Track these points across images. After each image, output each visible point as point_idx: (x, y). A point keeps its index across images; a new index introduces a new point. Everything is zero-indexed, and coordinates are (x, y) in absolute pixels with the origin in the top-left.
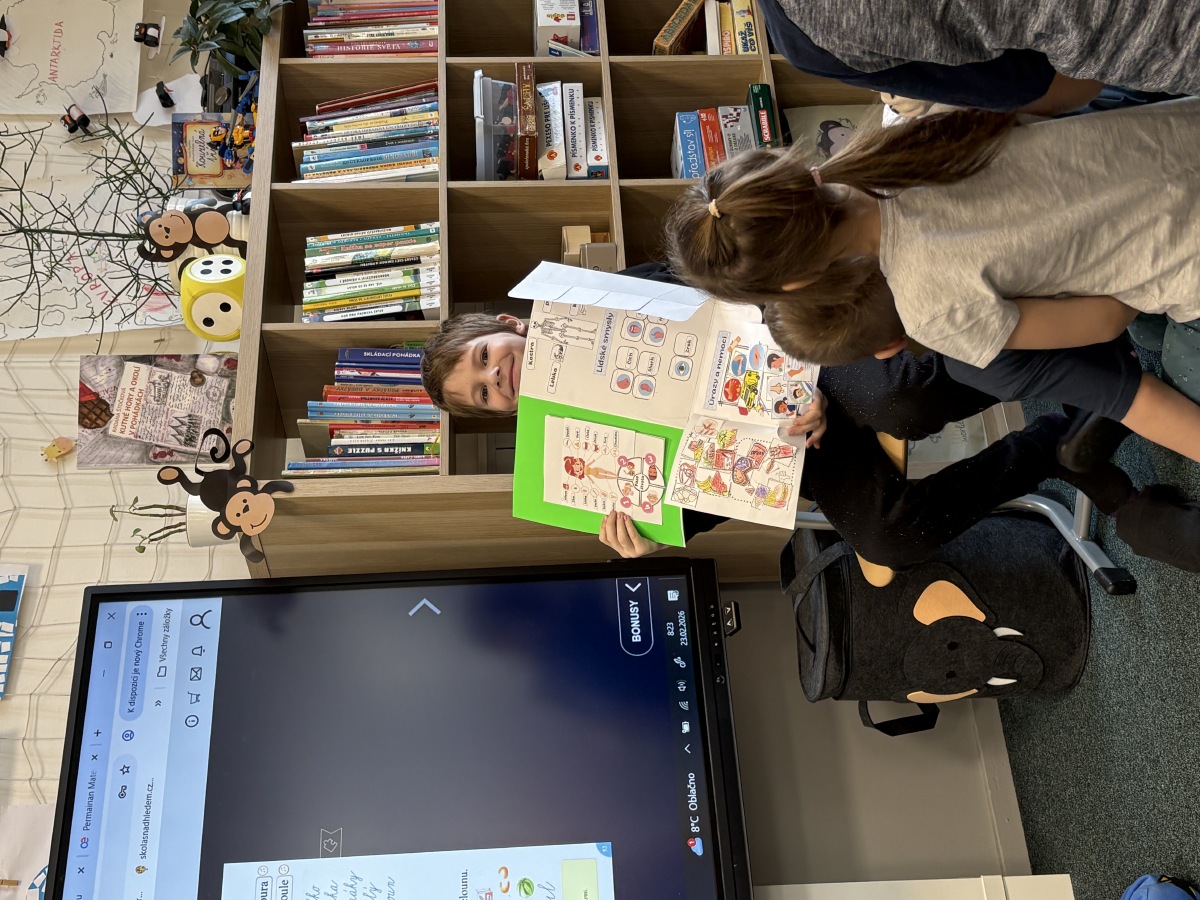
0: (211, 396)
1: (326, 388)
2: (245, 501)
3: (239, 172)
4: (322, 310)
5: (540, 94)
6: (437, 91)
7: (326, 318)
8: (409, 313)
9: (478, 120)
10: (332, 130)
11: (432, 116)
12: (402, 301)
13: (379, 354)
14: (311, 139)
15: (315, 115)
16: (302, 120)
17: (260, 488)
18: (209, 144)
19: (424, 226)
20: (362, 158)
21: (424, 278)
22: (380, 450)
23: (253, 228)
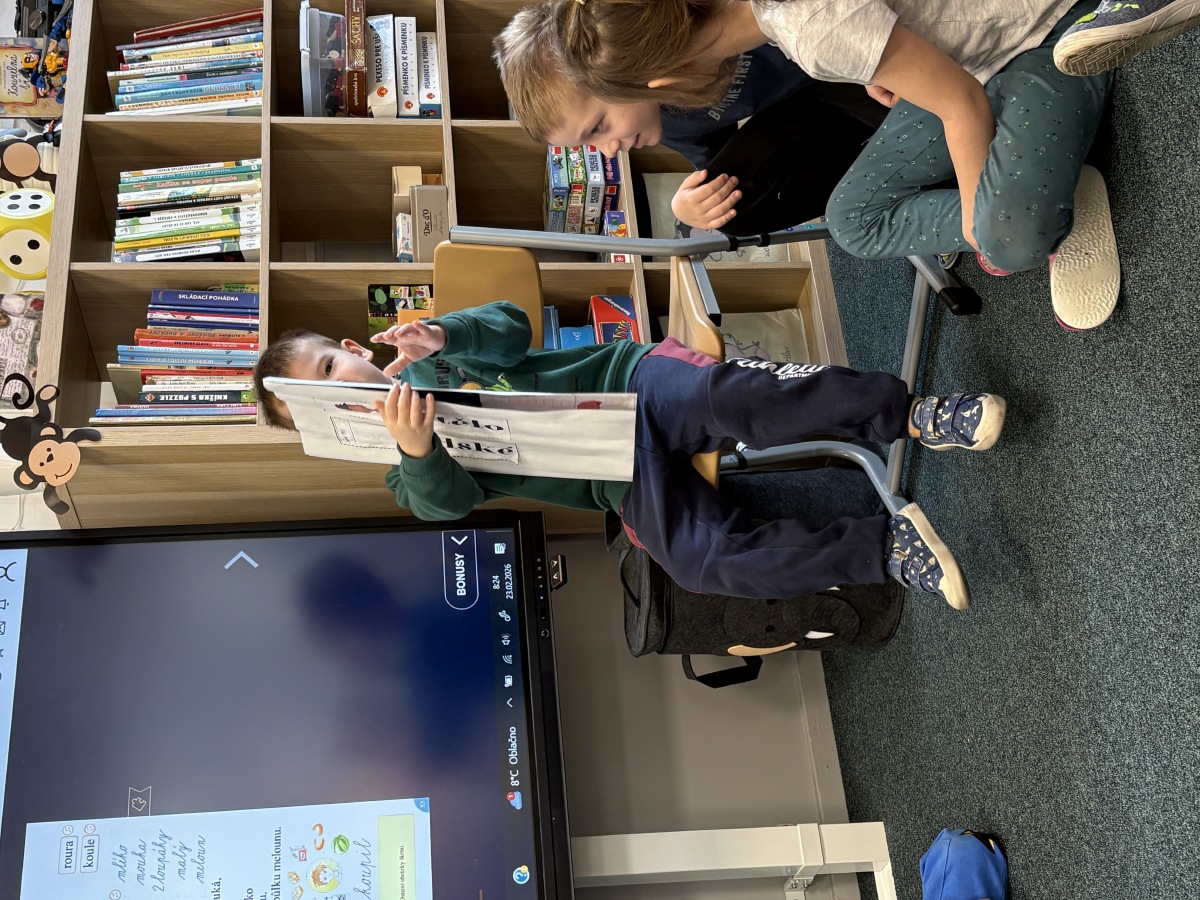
0: (17, 338)
1: (137, 331)
2: (49, 450)
3: (52, 101)
4: (135, 249)
5: (371, 27)
6: (262, 20)
7: (139, 258)
8: (228, 254)
9: (303, 53)
10: (150, 59)
11: (256, 47)
12: (220, 241)
13: (195, 297)
14: (127, 69)
15: (132, 42)
16: (118, 48)
17: (65, 436)
18: (21, 71)
19: (245, 163)
20: (182, 89)
21: (244, 217)
22: (194, 397)
23: (64, 161)
